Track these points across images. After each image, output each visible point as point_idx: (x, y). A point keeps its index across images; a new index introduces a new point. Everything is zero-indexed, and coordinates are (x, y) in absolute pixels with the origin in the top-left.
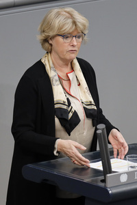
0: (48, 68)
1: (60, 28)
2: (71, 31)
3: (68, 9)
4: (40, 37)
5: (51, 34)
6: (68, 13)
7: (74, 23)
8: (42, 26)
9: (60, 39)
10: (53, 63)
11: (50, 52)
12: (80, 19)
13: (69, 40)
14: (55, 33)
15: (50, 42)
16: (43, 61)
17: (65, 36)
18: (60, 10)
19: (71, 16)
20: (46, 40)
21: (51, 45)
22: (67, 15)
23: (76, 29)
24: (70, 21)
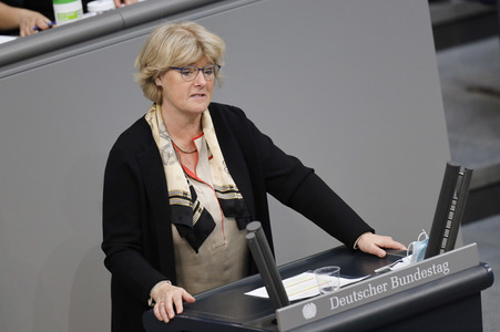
0: (155, 132)
1: (174, 56)
2: (194, 60)
3: (187, 24)
4: (139, 76)
5: (159, 67)
6: (188, 29)
7: (200, 44)
8: (142, 56)
9: (176, 75)
10: (164, 123)
11: (161, 103)
12: (209, 38)
13: (193, 76)
14: (166, 65)
15: (159, 83)
16: (148, 119)
17: (185, 70)
18: (173, 25)
19: (194, 33)
20: (150, 80)
21: (160, 88)
22: (187, 33)
23: (204, 56)
24: (192, 41)
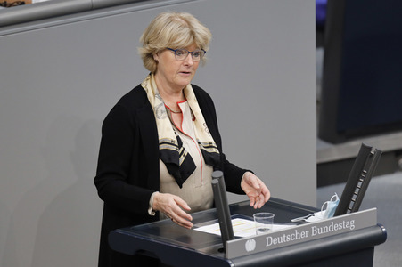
0: (150, 95)
1: (172, 40)
2: (187, 44)
3: (185, 15)
4: (142, 50)
5: (159, 46)
6: (185, 20)
7: (192, 34)
8: (146, 35)
9: (171, 54)
10: (158, 88)
11: (155, 74)
12: (200, 29)
13: (183, 57)
14: (164, 46)
15: (156, 58)
16: (143, 86)
17: (178, 51)
18: (173, 15)
19: (189, 24)
20: (150, 55)
21: (157, 62)
22: (183, 22)
23: (194, 43)
24: (186, 30)
